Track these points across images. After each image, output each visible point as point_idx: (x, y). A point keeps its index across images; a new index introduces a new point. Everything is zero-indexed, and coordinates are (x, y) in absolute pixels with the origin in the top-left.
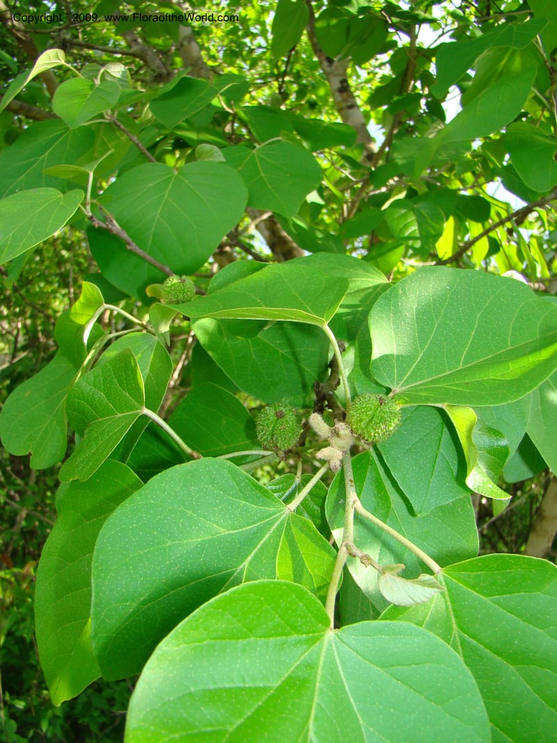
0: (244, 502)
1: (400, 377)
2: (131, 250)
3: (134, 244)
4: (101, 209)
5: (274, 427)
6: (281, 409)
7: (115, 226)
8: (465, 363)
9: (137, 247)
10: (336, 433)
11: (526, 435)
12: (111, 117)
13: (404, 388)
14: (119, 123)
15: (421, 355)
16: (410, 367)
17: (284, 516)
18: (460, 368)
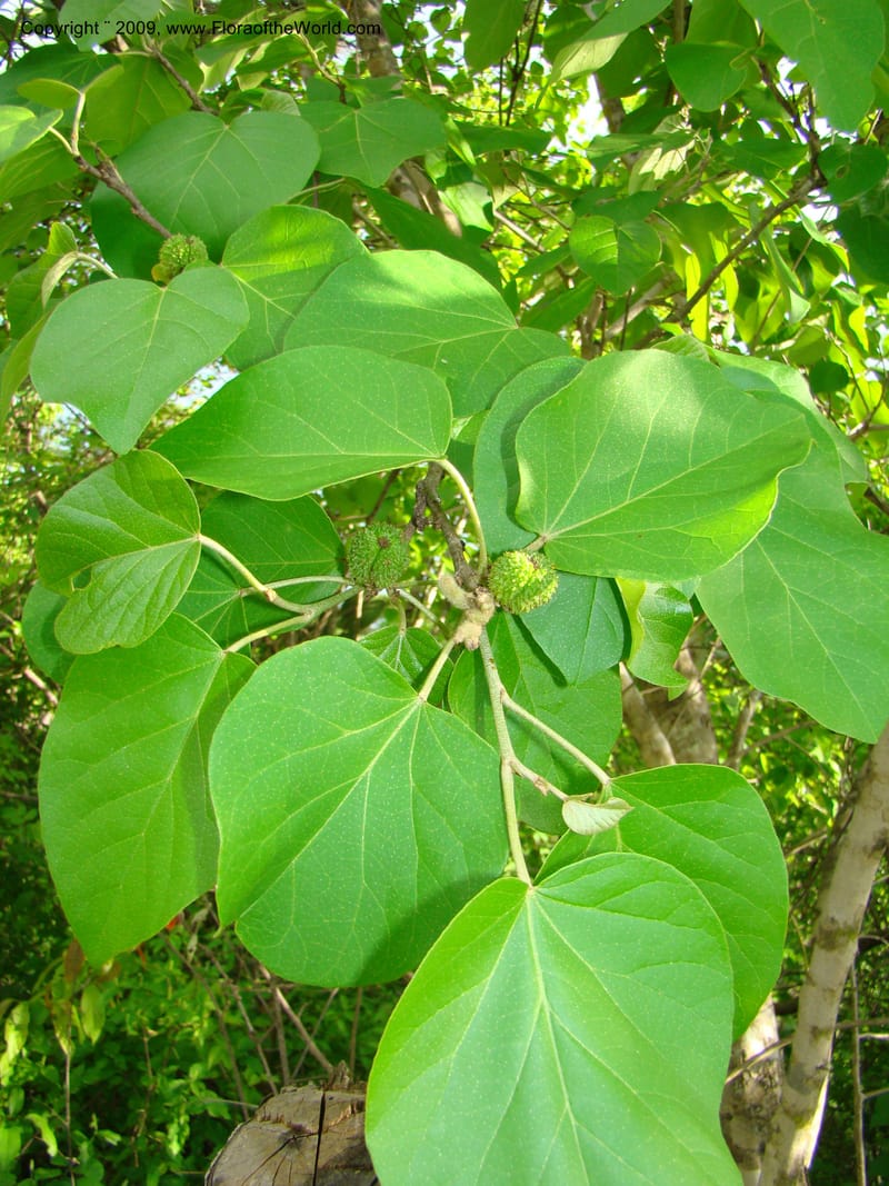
0: (370, 693)
1: (552, 516)
2: (137, 216)
3: (142, 208)
4: (97, 151)
5: (376, 560)
6: (385, 534)
7: (115, 176)
8: (634, 494)
9: (148, 213)
10: (477, 605)
11: (694, 595)
12: (152, 48)
13: (557, 533)
14: (164, 59)
15: (577, 484)
16: (563, 503)
17: (415, 707)
18: (627, 502)
